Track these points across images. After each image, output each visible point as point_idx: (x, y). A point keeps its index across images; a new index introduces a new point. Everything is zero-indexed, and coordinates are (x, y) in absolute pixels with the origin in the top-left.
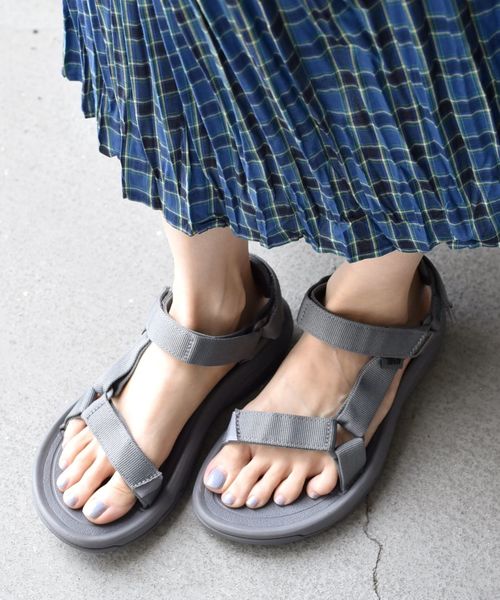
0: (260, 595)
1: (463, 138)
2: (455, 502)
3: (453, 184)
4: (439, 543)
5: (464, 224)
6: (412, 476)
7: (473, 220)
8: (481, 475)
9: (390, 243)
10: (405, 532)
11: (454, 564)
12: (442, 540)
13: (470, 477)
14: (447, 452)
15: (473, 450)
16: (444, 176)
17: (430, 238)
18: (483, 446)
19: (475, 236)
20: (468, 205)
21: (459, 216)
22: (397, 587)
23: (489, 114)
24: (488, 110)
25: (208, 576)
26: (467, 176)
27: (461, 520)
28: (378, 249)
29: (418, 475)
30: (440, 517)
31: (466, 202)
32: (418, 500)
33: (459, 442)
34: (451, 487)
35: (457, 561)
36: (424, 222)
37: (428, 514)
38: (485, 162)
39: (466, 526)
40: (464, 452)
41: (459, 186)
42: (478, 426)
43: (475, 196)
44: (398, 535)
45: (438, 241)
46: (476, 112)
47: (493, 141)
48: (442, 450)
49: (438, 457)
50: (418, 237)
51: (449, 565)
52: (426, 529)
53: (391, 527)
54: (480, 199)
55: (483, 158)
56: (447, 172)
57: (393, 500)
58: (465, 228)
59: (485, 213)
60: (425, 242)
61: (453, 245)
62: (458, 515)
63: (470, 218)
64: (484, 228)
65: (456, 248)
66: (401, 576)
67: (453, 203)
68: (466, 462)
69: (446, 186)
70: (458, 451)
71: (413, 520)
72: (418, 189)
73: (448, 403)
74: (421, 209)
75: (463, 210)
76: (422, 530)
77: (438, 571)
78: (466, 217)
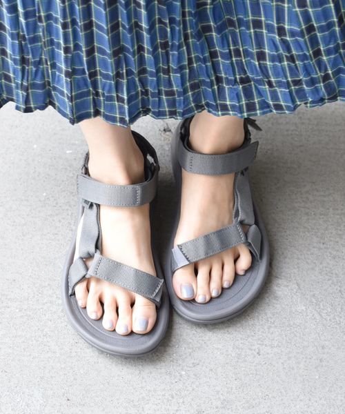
0: (239, 339)
1: (315, 25)
2: (315, 239)
3: (307, 59)
4: (321, 266)
5: (316, 88)
6: (283, 234)
7: (322, 84)
8: (320, 218)
9: (268, 106)
10: (298, 267)
11: (336, 274)
12: (321, 263)
13: (314, 221)
14: (293, 212)
15: (307, 206)
16: (301, 53)
17: (293, 101)
18: (311, 202)
19: (324, 96)
20: (319, 74)
21: (312, 82)
22: (314, 300)
23: (333, 8)
24: (332, 5)
25: (201, 342)
26: (317, 53)
27: (325, 248)
28: (260, 109)
29: (285, 232)
30: (312, 251)
31: (316, 72)
32: (295, 247)
33: (296, 205)
34: (308, 232)
35: (337, 272)
36: (289, 88)
37: (304, 252)
38: (330, 42)
39: (330, 250)
40: (302, 209)
41: (312, 60)
42: (300, 191)
43: (323, 68)
44: (296, 271)
45: (299, 103)
46: (324, 7)
47: (335, 26)
48: (290, 213)
49: (290, 218)
50: (285, 101)
51: (334, 276)
52: (309, 261)
53: (289, 268)
54: (326, 70)
55: (328, 39)
56: (302, 50)
57: (280, 253)
58: (317, 90)
59: (330, 79)
60: (290, 104)
61: (308, 105)
62: (322, 246)
63: (320, 83)
64: (330, 89)
65: (310, 107)
66: (312, 293)
67: (308, 73)
68: (307, 214)
69: (302, 61)
70: (298, 210)
71: (298, 259)
72: (283, 61)
73: (276, 184)
74: (286, 78)
75: (315, 78)
76: (307, 262)
77: (330, 282)
78: (317, 83)
